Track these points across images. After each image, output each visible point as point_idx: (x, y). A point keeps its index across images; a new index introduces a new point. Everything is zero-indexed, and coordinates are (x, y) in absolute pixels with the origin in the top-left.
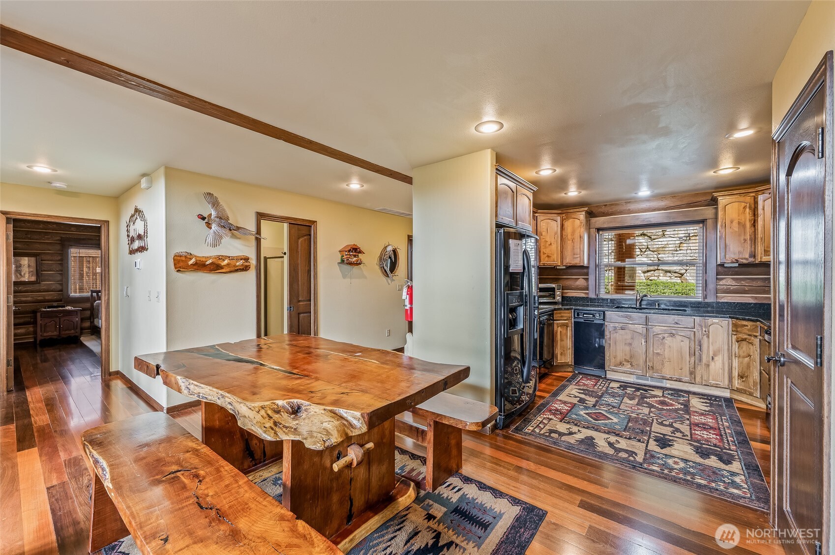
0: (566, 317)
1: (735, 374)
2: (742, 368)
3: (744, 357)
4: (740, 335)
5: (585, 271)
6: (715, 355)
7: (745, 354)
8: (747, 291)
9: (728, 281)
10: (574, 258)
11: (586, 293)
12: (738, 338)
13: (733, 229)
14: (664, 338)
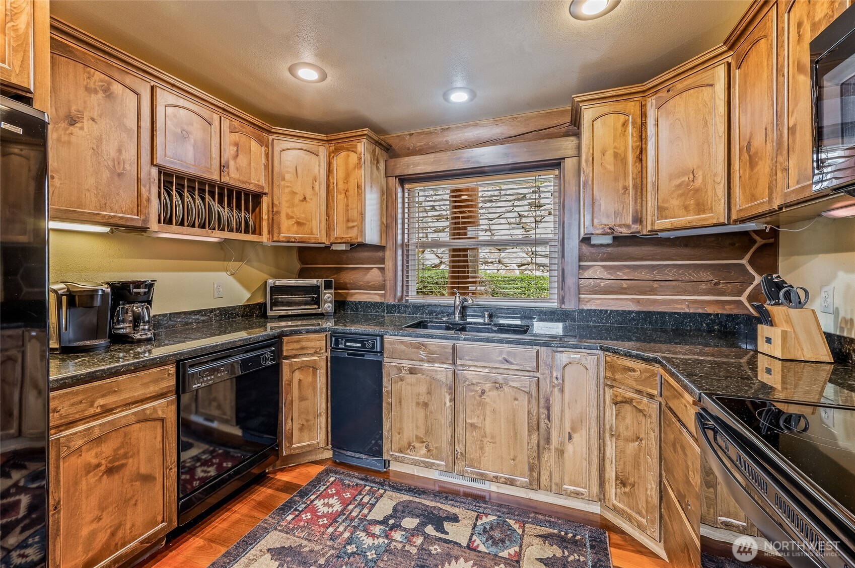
0: (313, 347)
1: (611, 473)
2: (625, 463)
3: (627, 440)
4: (619, 390)
5: (380, 254)
6: (574, 429)
7: (629, 433)
8: (625, 289)
9: (597, 271)
10: (348, 228)
11: (381, 295)
12: (616, 396)
13: (605, 168)
14: (483, 392)
